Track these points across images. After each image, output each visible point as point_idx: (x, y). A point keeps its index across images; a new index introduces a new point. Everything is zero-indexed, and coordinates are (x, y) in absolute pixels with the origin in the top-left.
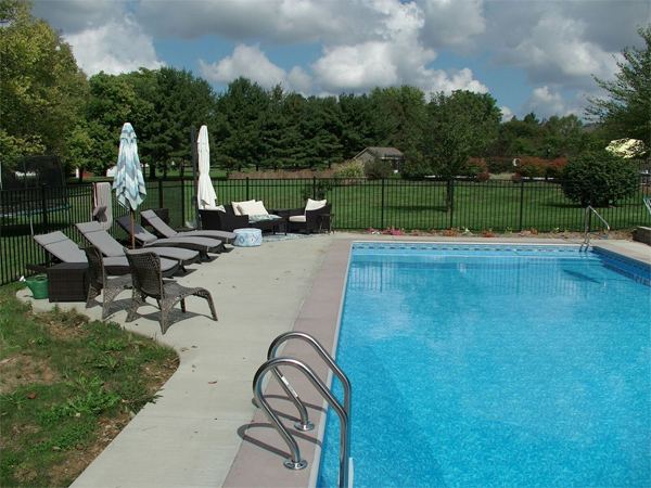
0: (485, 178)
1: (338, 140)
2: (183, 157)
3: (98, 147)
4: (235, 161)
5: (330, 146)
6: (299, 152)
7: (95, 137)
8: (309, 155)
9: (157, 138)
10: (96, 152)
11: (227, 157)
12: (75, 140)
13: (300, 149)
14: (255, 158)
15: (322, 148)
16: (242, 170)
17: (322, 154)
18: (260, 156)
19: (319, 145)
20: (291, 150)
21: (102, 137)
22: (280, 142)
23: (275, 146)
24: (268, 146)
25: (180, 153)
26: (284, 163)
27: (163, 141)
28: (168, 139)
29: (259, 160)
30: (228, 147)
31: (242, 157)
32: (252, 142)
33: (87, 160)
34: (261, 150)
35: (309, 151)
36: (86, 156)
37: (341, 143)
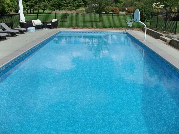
0: (118, 13)
1: (83, 2)
2: (38, 7)
3: (13, 4)
4: (53, 8)
5: (80, 3)
6: (71, 5)
7: (12, 1)
8: (74, 6)
9: (30, 2)
10: (12, 6)
11: (51, 7)
12: (6, 2)
13: (72, 4)
14: (59, 7)
15: (78, 4)
16: (55, 10)
17: (78, 6)
18: (60, 6)
19: (77, 3)
20: (69, 5)
21: (14, 1)
22: (66, 2)
23: (65, 3)
24: (62, 4)
25: (37, 6)
26: (67, 8)
27: (32, 2)
28: (33, 2)
29: (60, 7)
30: (51, 4)
31: (55, 7)
32: (58, 2)
33: (10, 8)
34: (60, 5)
35: (74, 5)
36: (9, 7)
37: (84, 3)
